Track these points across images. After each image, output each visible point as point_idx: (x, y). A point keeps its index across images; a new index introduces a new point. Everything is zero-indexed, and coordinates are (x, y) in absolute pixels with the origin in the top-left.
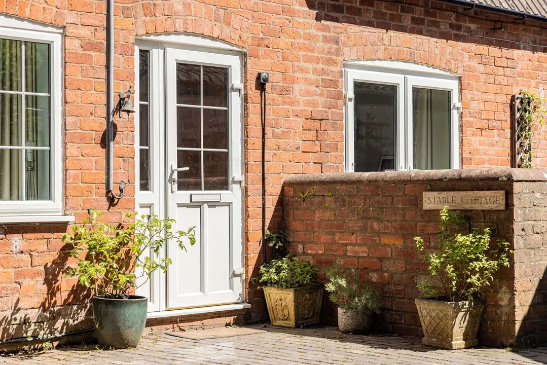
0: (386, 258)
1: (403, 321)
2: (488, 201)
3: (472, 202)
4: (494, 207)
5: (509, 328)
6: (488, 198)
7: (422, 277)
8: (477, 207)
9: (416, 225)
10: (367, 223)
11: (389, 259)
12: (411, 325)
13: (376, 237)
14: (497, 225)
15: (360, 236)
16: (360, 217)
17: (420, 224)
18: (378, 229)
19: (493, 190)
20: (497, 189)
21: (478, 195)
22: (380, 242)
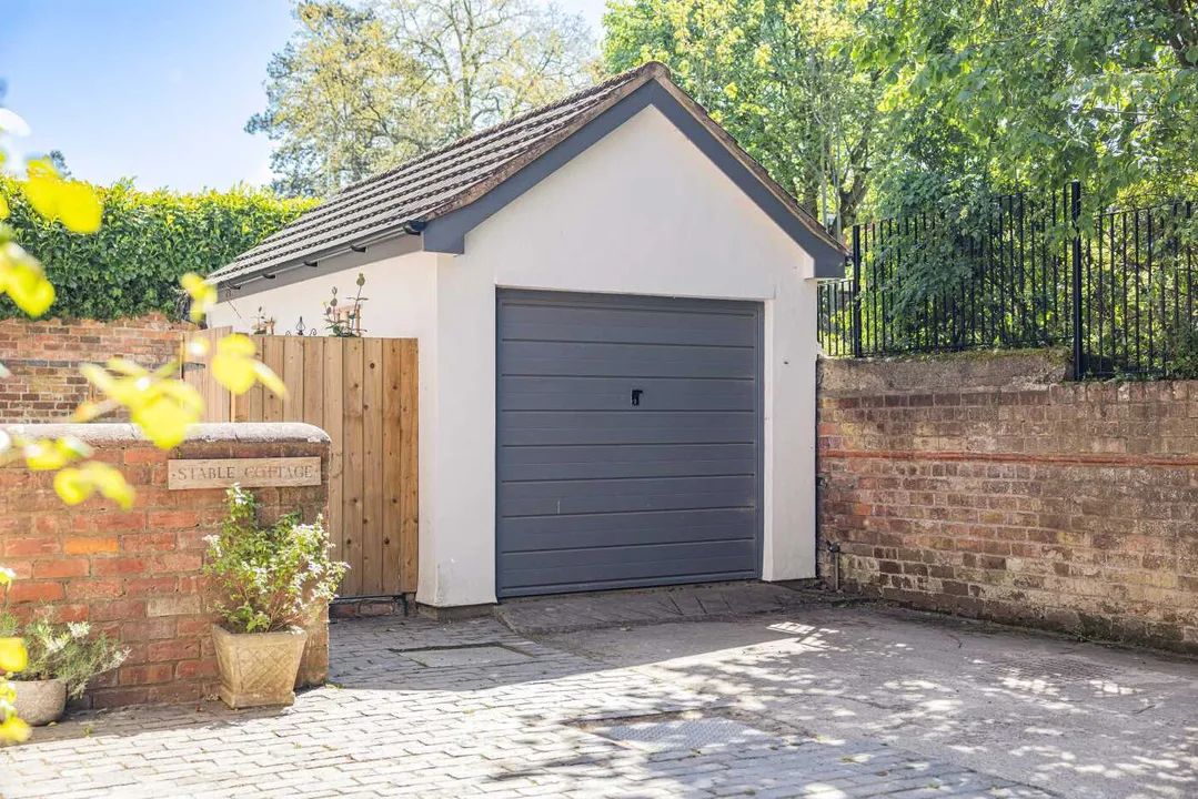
0: (77, 577)
1: (114, 682)
2: (293, 473)
3: (264, 476)
4: (304, 481)
5: (317, 657)
6: (292, 468)
7: (158, 602)
8: (274, 482)
9: (147, 516)
10: (29, 518)
11: (84, 578)
12: (131, 686)
13: (53, 542)
14: (301, 508)
15: (10, 544)
16: (11, 507)
17: (155, 514)
18: (58, 526)
19: (296, 456)
20: (303, 455)
21: (276, 464)
22: (62, 550)
